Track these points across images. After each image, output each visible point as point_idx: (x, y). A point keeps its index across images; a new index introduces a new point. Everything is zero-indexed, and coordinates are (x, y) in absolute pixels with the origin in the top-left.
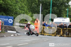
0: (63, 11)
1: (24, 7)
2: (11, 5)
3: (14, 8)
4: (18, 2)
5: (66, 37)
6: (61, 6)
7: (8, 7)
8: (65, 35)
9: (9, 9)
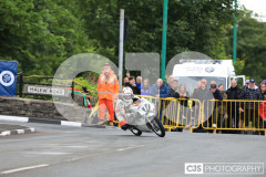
0: (210, 33)
1: (72, 21)
2: (16, 18)
3: (29, 28)
4: (43, 4)
5: (217, 131)
6: (204, 14)
7: (7, 25)
8: (214, 125)
9: (12, 31)
